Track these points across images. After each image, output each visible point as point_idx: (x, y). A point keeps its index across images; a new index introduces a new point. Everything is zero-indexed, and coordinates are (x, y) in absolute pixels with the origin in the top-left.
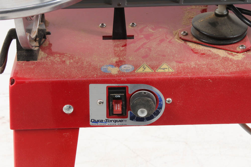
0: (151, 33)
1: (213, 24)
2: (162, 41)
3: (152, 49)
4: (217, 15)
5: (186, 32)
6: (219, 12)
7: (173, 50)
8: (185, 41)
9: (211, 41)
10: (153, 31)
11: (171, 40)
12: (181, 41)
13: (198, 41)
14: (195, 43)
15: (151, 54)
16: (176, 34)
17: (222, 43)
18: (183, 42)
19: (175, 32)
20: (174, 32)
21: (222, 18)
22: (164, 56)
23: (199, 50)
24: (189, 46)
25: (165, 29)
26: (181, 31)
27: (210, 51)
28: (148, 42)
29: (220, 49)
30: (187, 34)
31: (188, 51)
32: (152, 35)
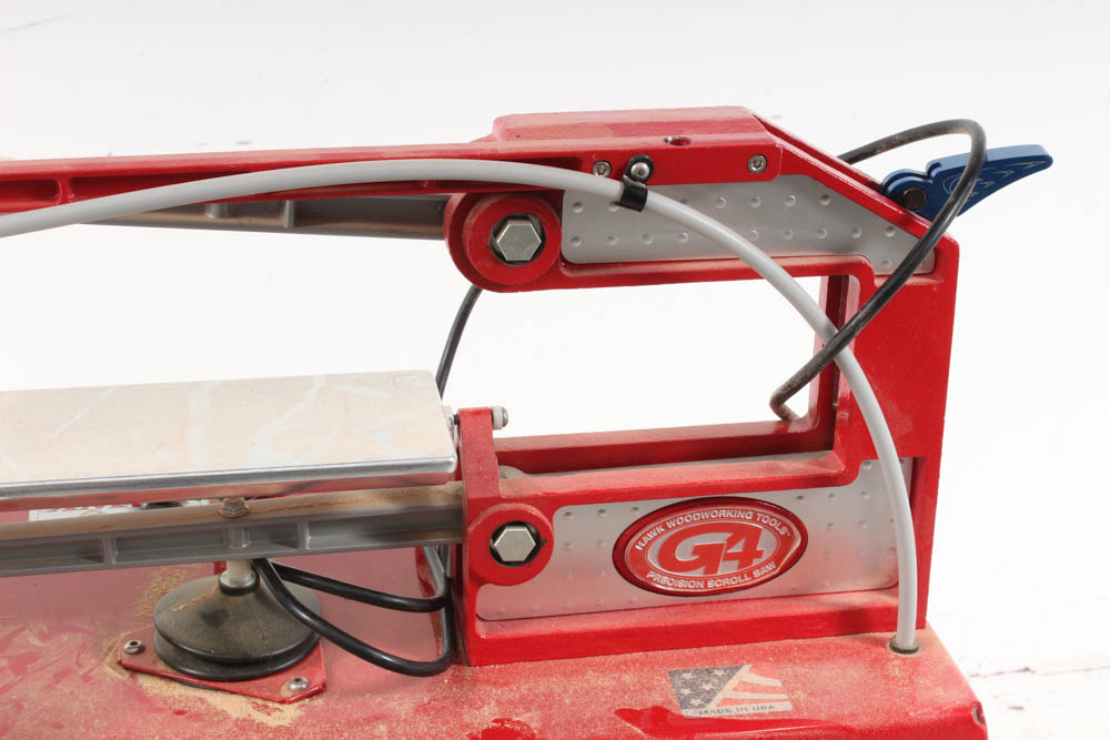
0: (34, 650)
1: (212, 618)
2: (61, 675)
3: (25, 705)
4: (225, 590)
5: (139, 643)
6: (232, 582)
7: (91, 705)
8: (134, 671)
9: (207, 669)
10: (41, 644)
11: (91, 670)
12: (121, 673)
13: (169, 672)
14: (163, 677)
15: (18, 723)
16: (110, 649)
17: (239, 673)
18: (125, 676)
19: (110, 643)
20: (106, 644)
21: (240, 599)
22: (59, 726)
23: (170, 702)
24: (141, 687)
25: (80, 635)
26: (124, 641)
27: (202, 701)
28: (21, 680)
29: (233, 693)
30: (142, 650)
31: (137, 707)
32: (33, 657)
